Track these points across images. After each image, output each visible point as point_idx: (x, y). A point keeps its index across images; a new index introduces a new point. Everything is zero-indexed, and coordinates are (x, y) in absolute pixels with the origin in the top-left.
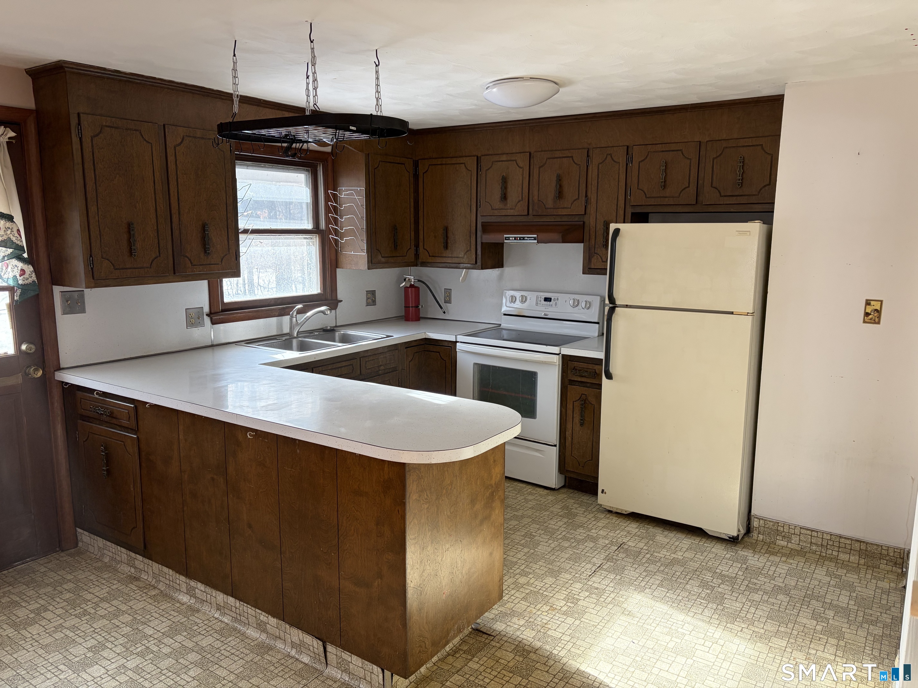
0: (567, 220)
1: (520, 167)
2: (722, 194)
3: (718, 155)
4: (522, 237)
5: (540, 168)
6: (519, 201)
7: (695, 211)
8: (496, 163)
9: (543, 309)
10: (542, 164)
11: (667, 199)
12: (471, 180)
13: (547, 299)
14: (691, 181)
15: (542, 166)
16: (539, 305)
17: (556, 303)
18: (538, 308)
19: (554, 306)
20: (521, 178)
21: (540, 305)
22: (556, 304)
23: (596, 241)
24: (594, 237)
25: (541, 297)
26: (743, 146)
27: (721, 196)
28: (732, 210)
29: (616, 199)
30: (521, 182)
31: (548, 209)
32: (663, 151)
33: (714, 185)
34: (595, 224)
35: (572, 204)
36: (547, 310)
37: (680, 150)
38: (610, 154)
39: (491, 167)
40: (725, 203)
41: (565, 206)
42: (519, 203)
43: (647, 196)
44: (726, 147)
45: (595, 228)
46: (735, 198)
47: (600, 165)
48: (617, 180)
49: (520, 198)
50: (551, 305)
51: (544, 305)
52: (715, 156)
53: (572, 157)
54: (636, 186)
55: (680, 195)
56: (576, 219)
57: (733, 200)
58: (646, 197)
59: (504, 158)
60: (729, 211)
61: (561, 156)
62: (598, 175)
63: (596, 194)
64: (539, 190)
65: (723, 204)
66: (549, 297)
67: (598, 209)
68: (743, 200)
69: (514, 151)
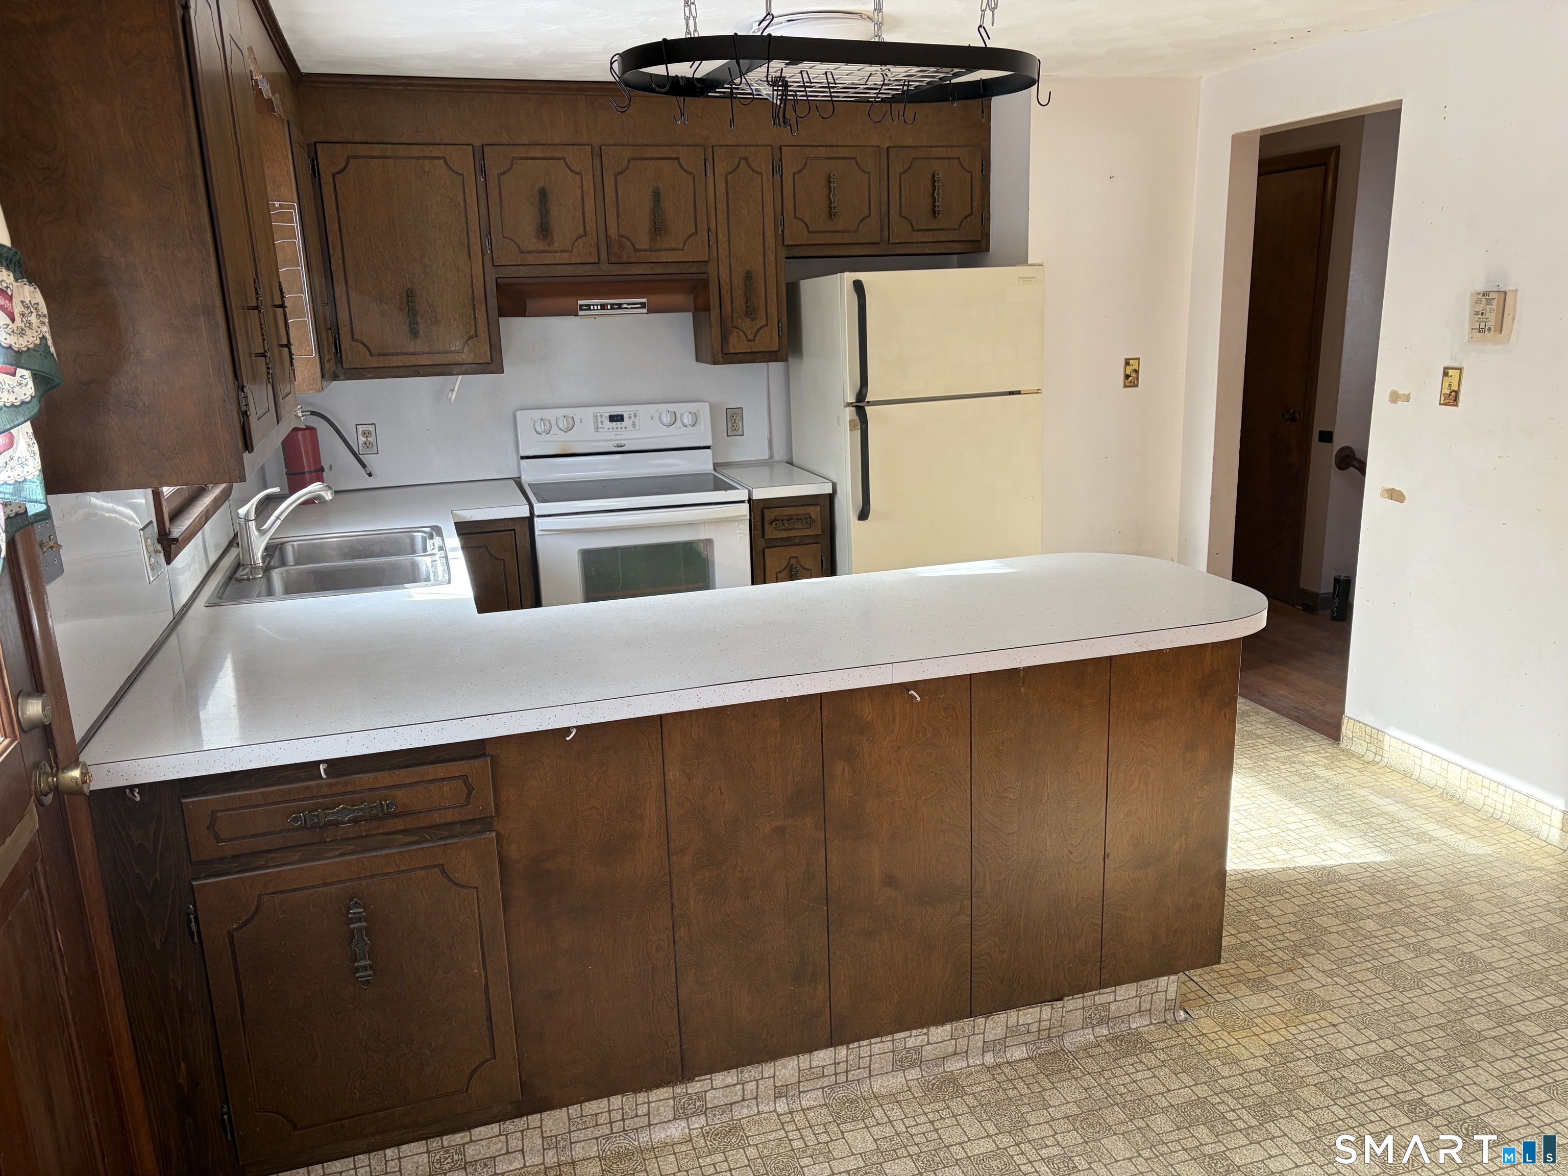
0: (676, 271)
1: (576, 173)
2: (916, 228)
3: (906, 168)
4: (616, 304)
5: (616, 175)
6: (580, 237)
7: (879, 253)
8: (521, 161)
9: (611, 436)
10: (620, 170)
11: (840, 235)
12: (464, 192)
13: (616, 418)
14: (872, 206)
15: (621, 173)
16: (600, 430)
17: (634, 422)
18: (600, 436)
19: (630, 427)
20: (579, 192)
21: (603, 430)
22: (634, 424)
23: (734, 306)
24: (729, 300)
25: (601, 416)
26: (937, 158)
27: (914, 230)
28: (928, 251)
29: (762, 233)
30: (579, 200)
31: (640, 250)
32: (828, 158)
33: (903, 214)
34: (728, 277)
35: (685, 242)
36: (618, 437)
37: (854, 158)
38: (744, 159)
39: (510, 169)
40: (919, 240)
41: (673, 246)
42: (580, 240)
43: (811, 230)
44: (916, 158)
45: (729, 285)
46: (931, 233)
47: (730, 177)
48: (760, 201)
49: (581, 231)
50: (626, 428)
51: (611, 430)
52: (902, 170)
53: (677, 159)
54: (792, 214)
55: (858, 228)
56: (694, 270)
57: (929, 237)
58: (809, 232)
59: (538, 152)
60: (924, 252)
61: (656, 155)
62: (727, 192)
63: (726, 226)
64: (618, 217)
65: (917, 243)
66: (617, 413)
67: (732, 251)
68: (942, 236)
69: (557, 141)
